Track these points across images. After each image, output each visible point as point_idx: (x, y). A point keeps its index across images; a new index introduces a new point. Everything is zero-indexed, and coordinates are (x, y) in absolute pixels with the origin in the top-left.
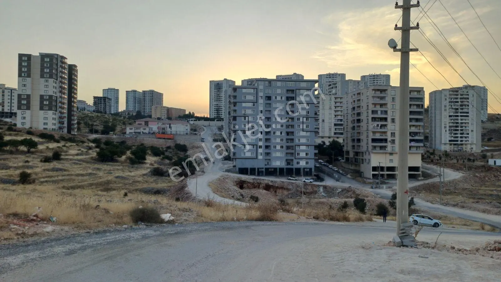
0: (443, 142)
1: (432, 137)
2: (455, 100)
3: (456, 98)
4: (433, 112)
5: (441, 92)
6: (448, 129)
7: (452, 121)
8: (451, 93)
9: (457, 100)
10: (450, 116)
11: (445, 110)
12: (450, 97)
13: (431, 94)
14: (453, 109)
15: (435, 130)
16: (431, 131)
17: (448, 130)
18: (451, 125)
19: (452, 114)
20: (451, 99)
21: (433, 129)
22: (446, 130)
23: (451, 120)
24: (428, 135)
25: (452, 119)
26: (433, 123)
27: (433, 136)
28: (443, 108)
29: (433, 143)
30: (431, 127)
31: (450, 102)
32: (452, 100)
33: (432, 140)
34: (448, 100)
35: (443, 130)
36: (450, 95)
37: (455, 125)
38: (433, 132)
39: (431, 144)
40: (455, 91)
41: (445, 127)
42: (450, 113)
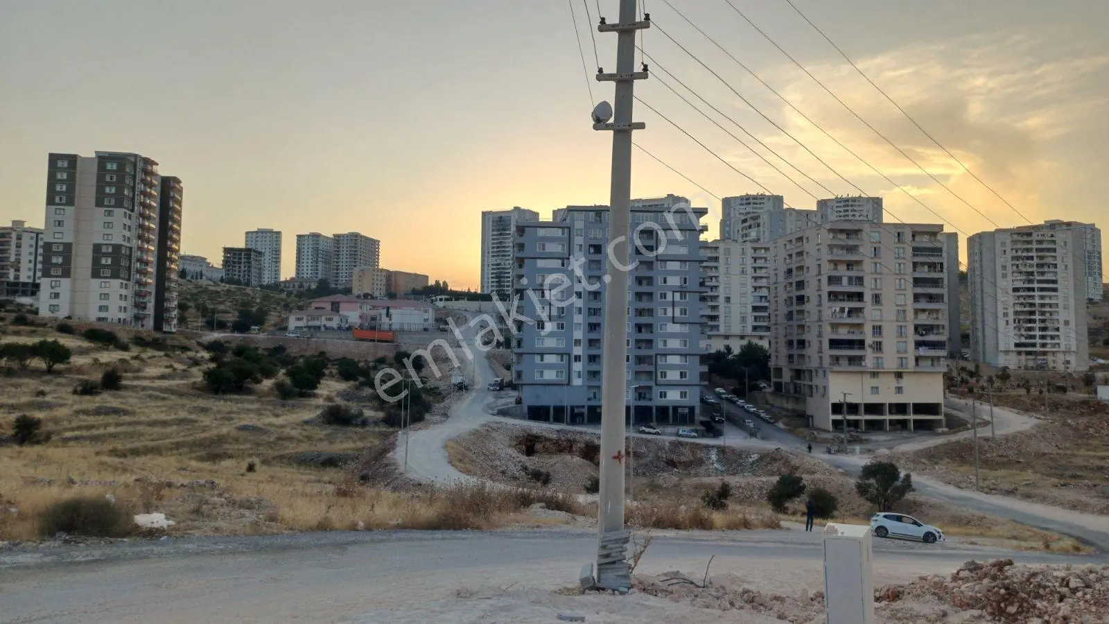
0: (1002, 348)
1: (977, 337)
2: (1025, 254)
3: (1028, 250)
4: (978, 280)
5: (991, 235)
6: (1011, 317)
7: (1022, 300)
8: (1015, 237)
9: (1030, 254)
10: (1016, 290)
11: (1004, 276)
12: (1014, 247)
13: (971, 240)
14: (1021, 273)
15: (983, 322)
16: (974, 322)
17: (1011, 321)
18: (1019, 308)
19: (1019, 285)
20: (1017, 252)
21: (979, 318)
22: (1007, 321)
23: (1018, 297)
24: (968, 331)
25: (1022, 296)
26: (979, 304)
27: (980, 334)
28: (999, 271)
29: (980, 348)
30: (974, 314)
31: (1013, 258)
32: (1019, 253)
33: (977, 343)
34: (1009, 254)
35: (1002, 323)
36: (1014, 242)
37: (1027, 309)
38: (979, 325)
39: (975, 351)
40: (1024, 234)
41: (1005, 315)
42: (1015, 283)
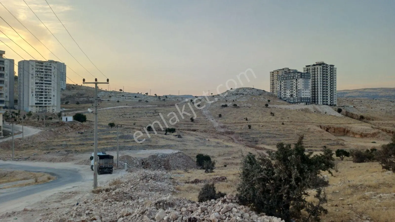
0: (30, 105)
1: (20, 101)
2: (40, 70)
3: (42, 69)
4: (22, 79)
5: (28, 62)
6: (34, 93)
7: (38, 87)
8: (37, 64)
9: (42, 70)
10: (36, 83)
11: (32, 78)
12: (37, 67)
13: (20, 63)
14: (39, 77)
15: (23, 94)
16: (20, 95)
17: (34, 95)
18: (37, 90)
19: (38, 81)
20: (37, 69)
21: (22, 93)
22: (33, 95)
23: (37, 86)
24: (17, 99)
25: (38, 86)
26: (22, 87)
27: (22, 99)
28: (30, 76)
29: (22, 105)
30: (20, 91)
31: (36, 71)
32: (38, 70)
33: (20, 103)
34: (35, 70)
35: (31, 95)
36: (36, 65)
37: (40, 90)
38: (22, 96)
39: (20, 106)
40: (41, 63)
41: (32, 92)
42: (36, 80)
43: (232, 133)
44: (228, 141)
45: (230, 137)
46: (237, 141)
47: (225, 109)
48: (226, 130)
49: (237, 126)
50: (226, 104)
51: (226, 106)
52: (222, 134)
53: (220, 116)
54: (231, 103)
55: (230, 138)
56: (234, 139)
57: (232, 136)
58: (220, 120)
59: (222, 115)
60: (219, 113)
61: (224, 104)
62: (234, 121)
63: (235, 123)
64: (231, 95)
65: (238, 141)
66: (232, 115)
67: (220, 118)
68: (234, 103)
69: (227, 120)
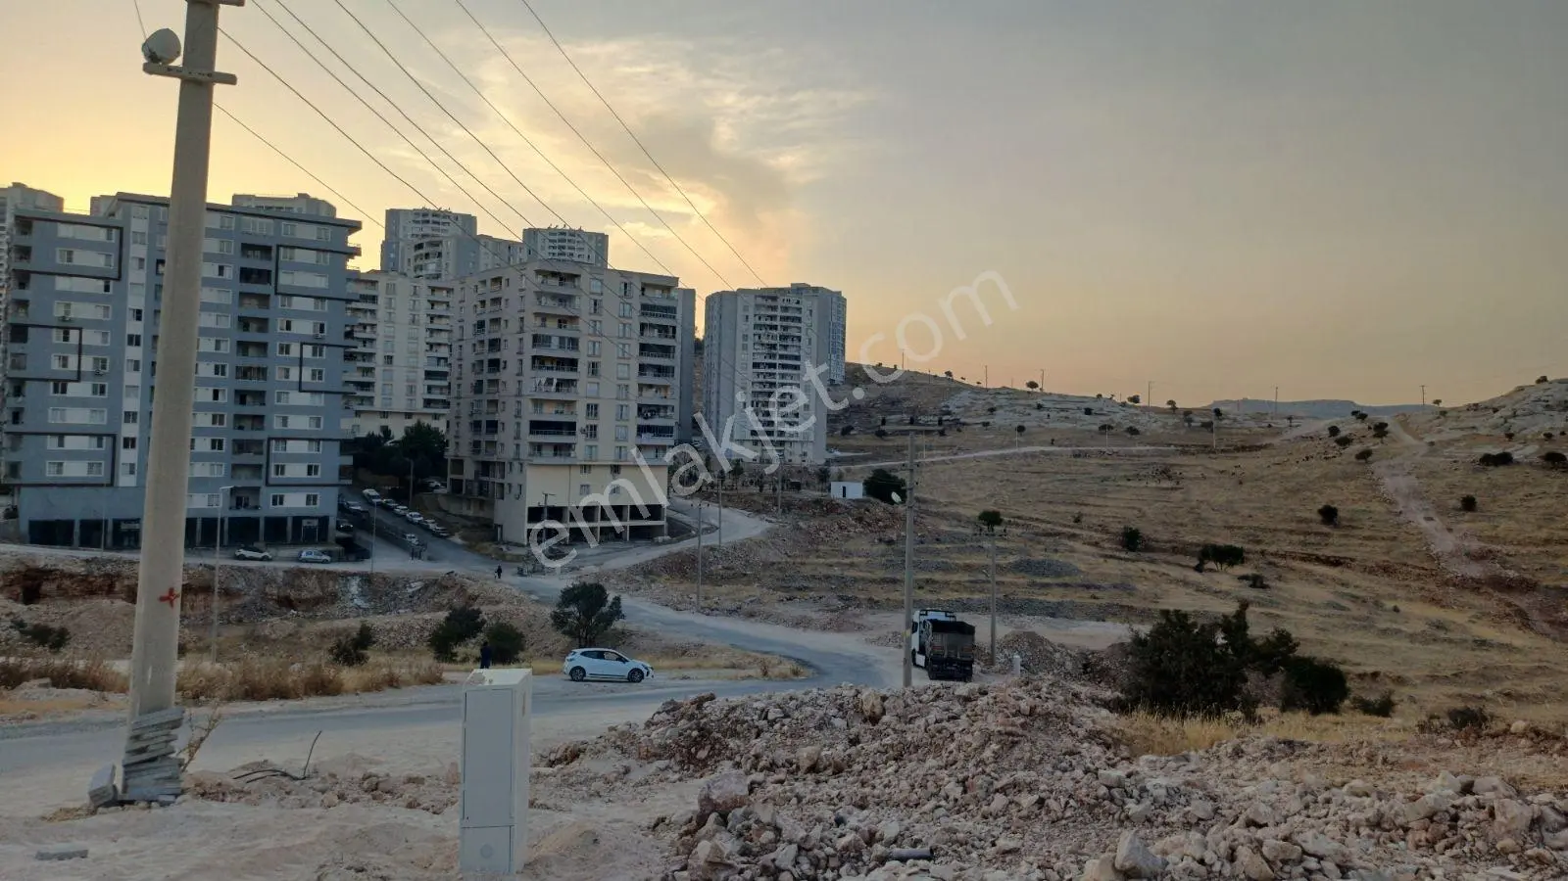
2: (768, 322)
3: (772, 318)
4: (715, 349)
5: (734, 296)
7: (761, 379)
8: (760, 301)
9: (774, 323)
10: (756, 365)
11: (745, 347)
12: (758, 312)
13: (710, 300)
14: (763, 345)
15: (718, 403)
16: (708, 403)
18: (757, 388)
19: (760, 359)
20: (760, 318)
21: (714, 398)
23: (758, 374)
25: (762, 373)
26: (715, 380)
27: (714, 419)
28: (740, 342)
30: (709, 393)
31: (756, 326)
32: (763, 321)
34: (752, 321)
36: (758, 306)
37: (765, 389)
38: (714, 408)
40: (770, 296)
42: (756, 356)
43: (1527, 586)
44: (1497, 620)
45: (1509, 605)
46: (1546, 626)
47: (1498, 474)
48: (1496, 568)
49: (1557, 556)
50: (1508, 451)
51: (1504, 459)
52: (1475, 586)
53: (1469, 504)
54: (1531, 449)
55: (1508, 610)
56: (1535, 615)
57: (1523, 602)
58: (1466, 523)
59: (1478, 500)
60: (1465, 493)
61: (1495, 451)
62: (1543, 534)
63: (1547, 541)
64: (1540, 409)
65: (1552, 623)
66: (1532, 504)
67: (1468, 516)
68: (1550, 447)
69: (1504, 525)
